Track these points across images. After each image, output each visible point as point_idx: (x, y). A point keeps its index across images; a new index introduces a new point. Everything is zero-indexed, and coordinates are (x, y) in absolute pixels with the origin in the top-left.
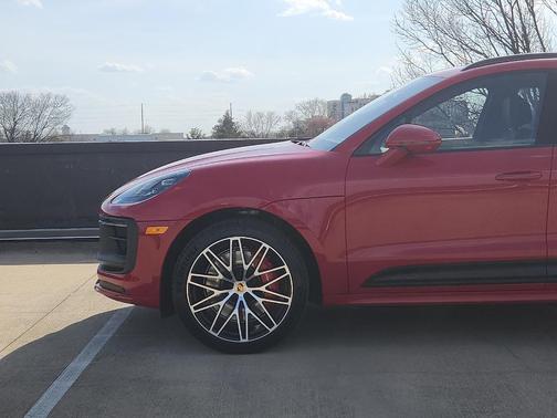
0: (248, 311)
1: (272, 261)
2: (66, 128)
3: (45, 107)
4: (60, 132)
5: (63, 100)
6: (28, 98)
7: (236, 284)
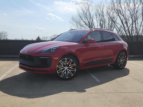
2: (7, 38)
3: (2, 34)
4: (5, 39)
5: (6, 32)
7: (66, 67)
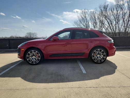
0: (35, 60)
1: (38, 53)
3: (34, 34)
6: (32, 33)
